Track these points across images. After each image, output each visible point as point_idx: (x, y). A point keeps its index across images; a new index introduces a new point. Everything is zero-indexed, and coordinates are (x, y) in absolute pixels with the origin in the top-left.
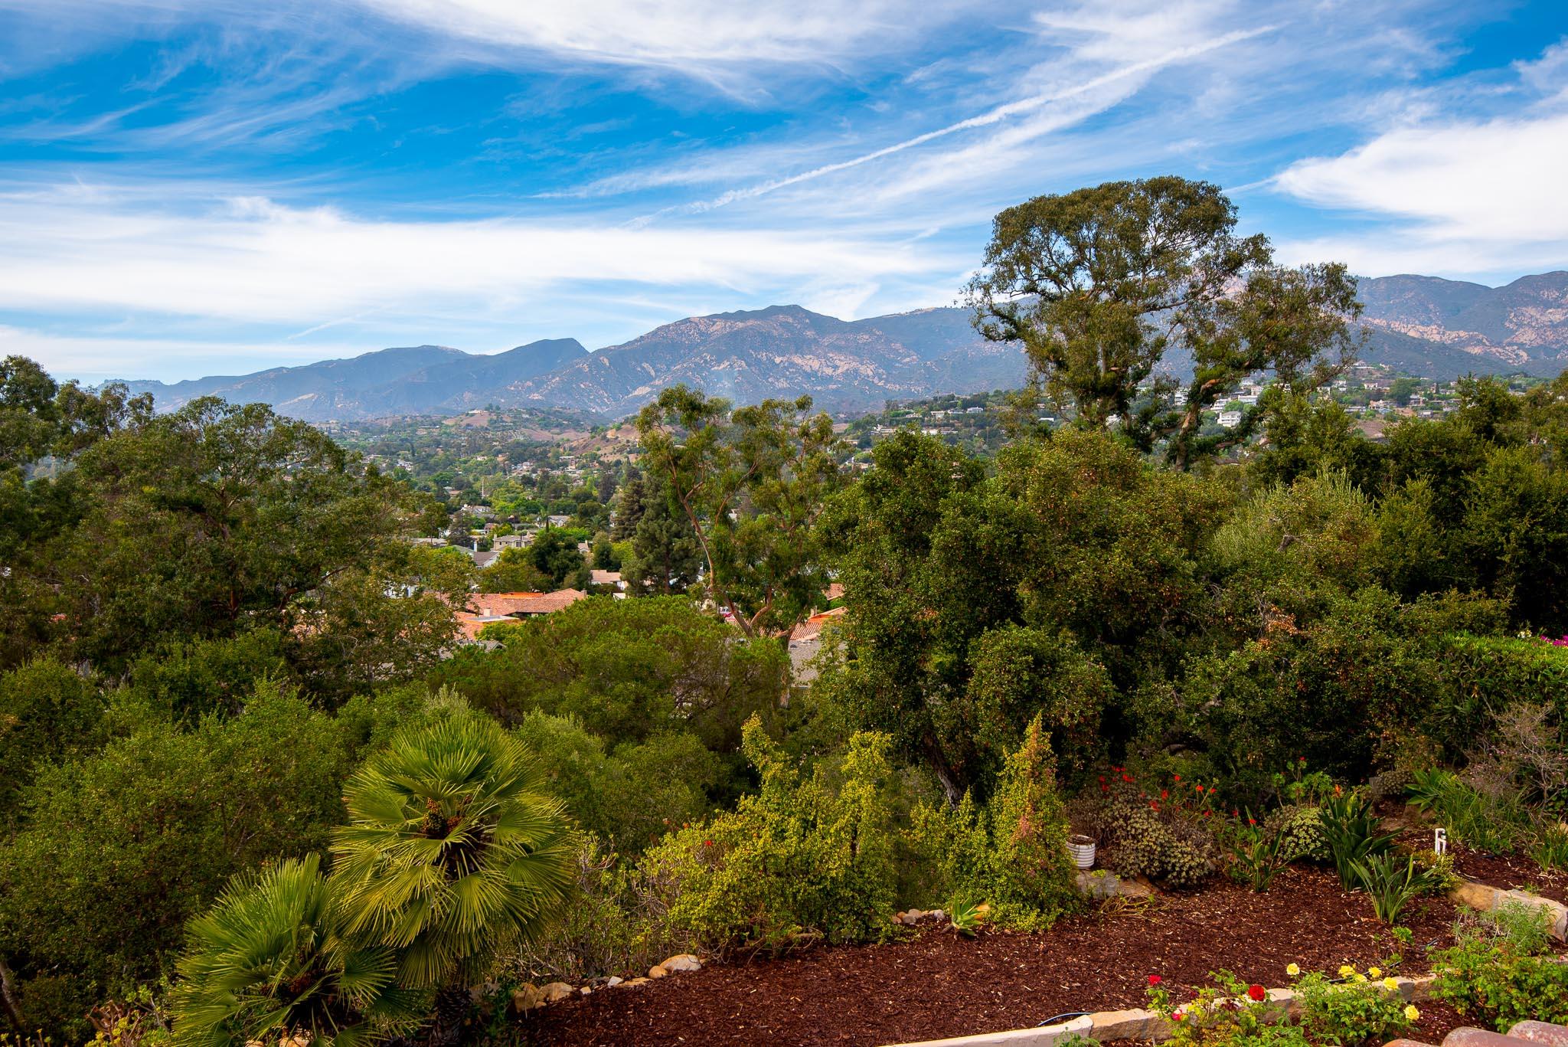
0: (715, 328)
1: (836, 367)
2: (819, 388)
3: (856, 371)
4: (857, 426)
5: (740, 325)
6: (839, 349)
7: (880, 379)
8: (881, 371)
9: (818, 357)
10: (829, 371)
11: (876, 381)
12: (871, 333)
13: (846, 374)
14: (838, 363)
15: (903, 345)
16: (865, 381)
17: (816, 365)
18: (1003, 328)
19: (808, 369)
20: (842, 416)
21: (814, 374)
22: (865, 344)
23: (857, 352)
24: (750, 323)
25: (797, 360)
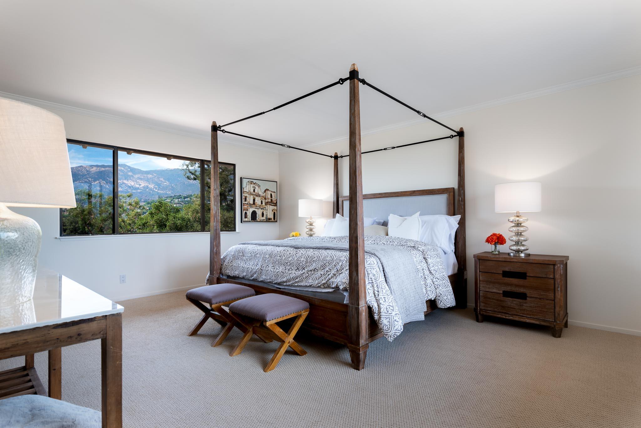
0: (93, 169)
1: (140, 185)
2: (134, 191)
3: (147, 186)
4: (148, 203)
5: (103, 169)
6: (141, 179)
7: (156, 189)
8: (156, 187)
9: (133, 181)
10: (138, 186)
11: (155, 189)
12: (152, 175)
13: (144, 187)
14: (141, 183)
15: (164, 179)
16: (151, 189)
17: (133, 184)
18: (192, 176)
19: (130, 185)
20: (143, 200)
21: (133, 187)
22: (150, 178)
23: (148, 180)
24: (107, 169)
25: (125, 182)
